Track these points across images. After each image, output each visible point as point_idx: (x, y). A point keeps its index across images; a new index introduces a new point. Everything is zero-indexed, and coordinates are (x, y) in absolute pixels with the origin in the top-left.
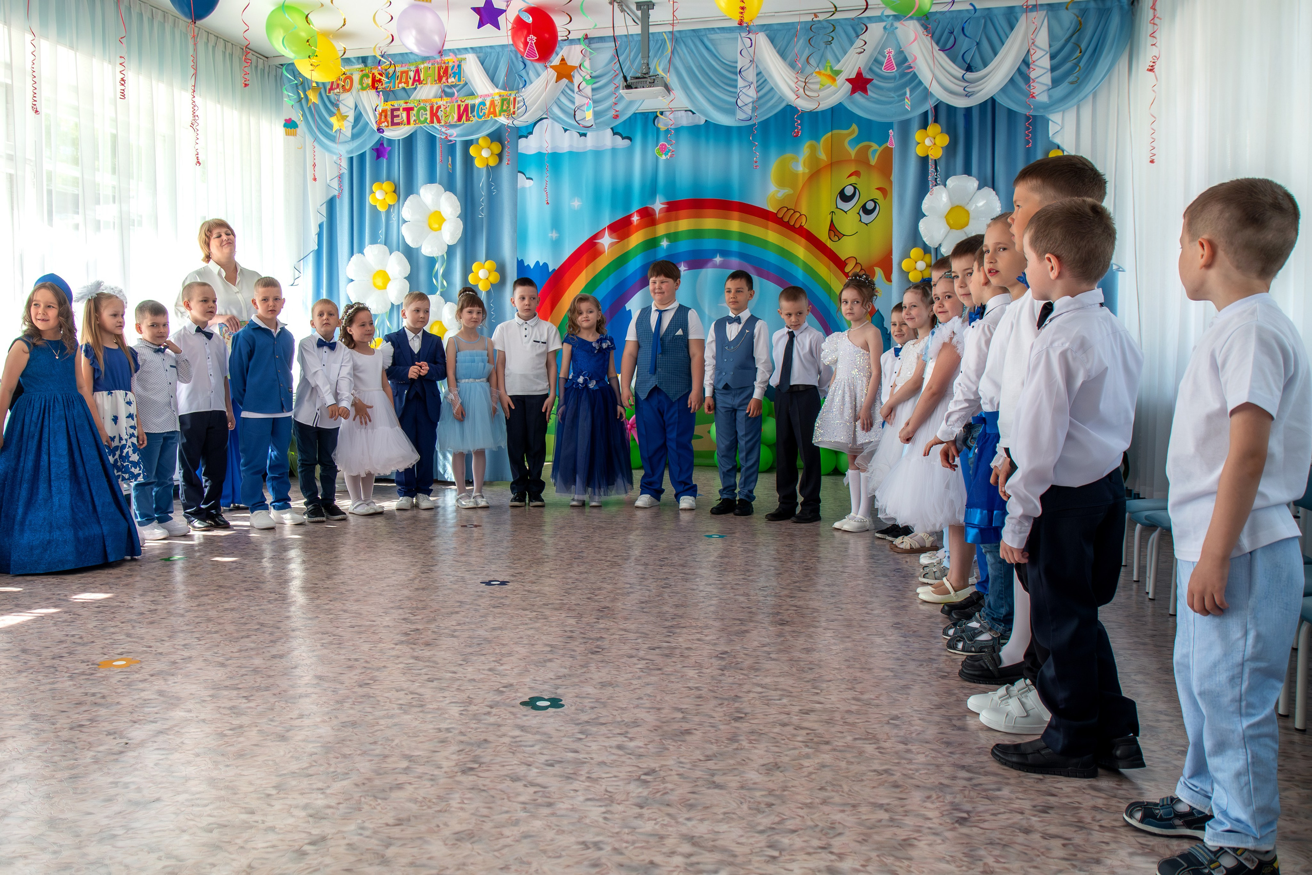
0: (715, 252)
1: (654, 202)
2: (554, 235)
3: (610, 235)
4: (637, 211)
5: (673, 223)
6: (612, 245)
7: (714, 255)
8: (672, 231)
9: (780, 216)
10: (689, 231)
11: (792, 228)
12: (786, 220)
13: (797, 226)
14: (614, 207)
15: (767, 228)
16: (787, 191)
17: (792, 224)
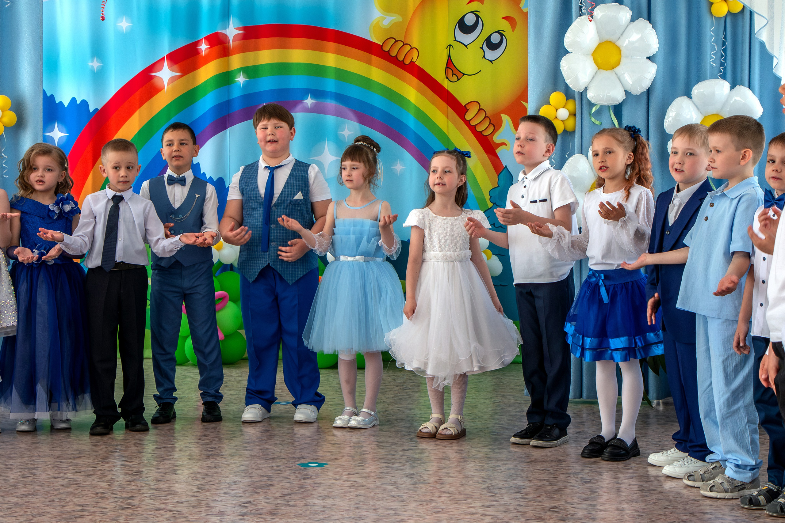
0: (306, 92)
1: (226, 26)
2: (96, 64)
3: (169, 67)
4: (206, 38)
5: (251, 54)
6: (172, 80)
7: (305, 96)
8: (251, 64)
9: (386, 48)
10: (272, 65)
11: (401, 65)
12: (393, 54)
13: (407, 62)
14: (174, 34)
15: (369, 63)
16: (395, 18)
17: (401, 58)
